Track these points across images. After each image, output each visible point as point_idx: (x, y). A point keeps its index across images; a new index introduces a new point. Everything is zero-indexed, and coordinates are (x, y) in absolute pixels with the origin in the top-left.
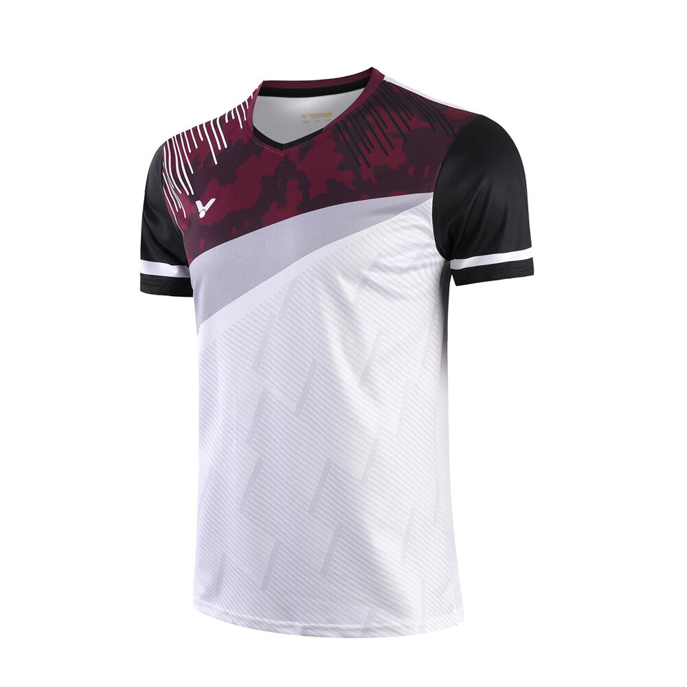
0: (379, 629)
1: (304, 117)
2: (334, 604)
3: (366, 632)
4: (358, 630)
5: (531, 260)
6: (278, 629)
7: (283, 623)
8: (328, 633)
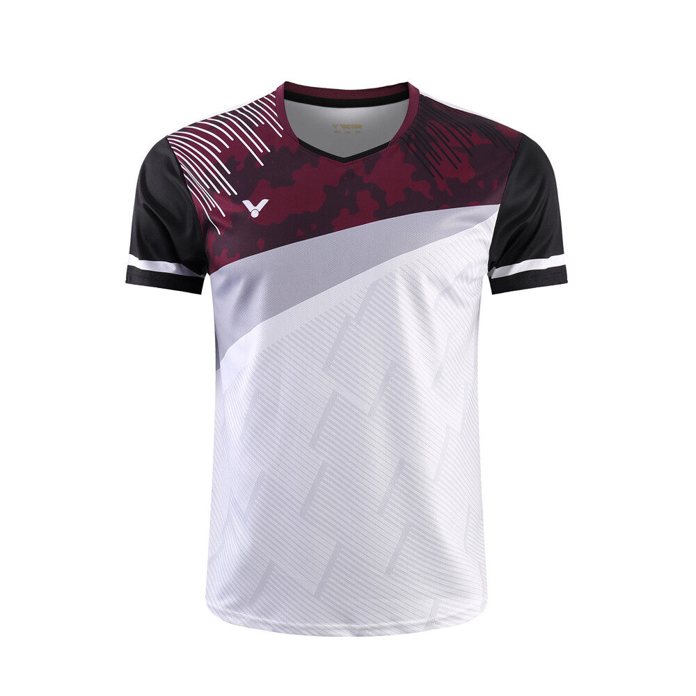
0: (444, 619)
1: (335, 127)
2: (398, 602)
3: (431, 624)
4: (422, 624)
5: (564, 267)
6: (332, 633)
7: (337, 625)
8: (387, 631)
